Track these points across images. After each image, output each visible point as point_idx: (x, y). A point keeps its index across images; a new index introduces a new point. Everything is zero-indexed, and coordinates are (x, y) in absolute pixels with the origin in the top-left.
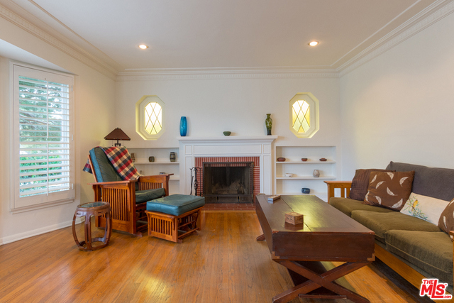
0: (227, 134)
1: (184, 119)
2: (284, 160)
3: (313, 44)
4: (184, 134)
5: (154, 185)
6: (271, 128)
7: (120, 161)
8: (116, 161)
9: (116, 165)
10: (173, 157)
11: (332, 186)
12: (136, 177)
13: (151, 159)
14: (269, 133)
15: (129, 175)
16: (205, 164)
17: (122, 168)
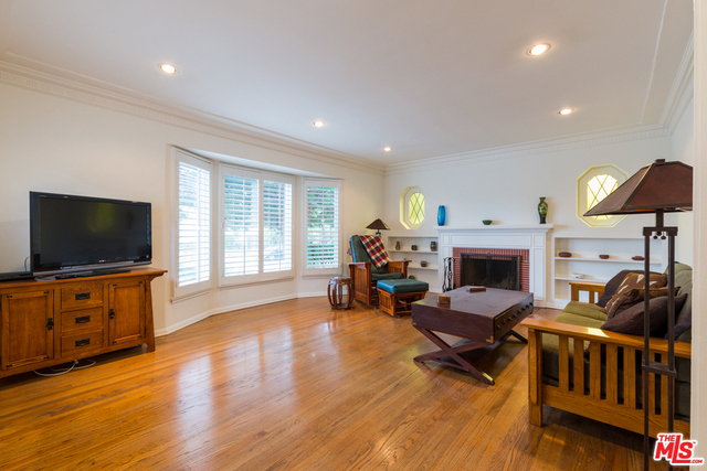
0: (488, 223)
1: (442, 208)
2: (569, 255)
3: (566, 112)
4: (442, 223)
5: (396, 270)
6: (545, 215)
7: (373, 247)
8: (369, 247)
9: (368, 250)
10: (434, 246)
11: (576, 288)
12: (384, 261)
13: (414, 248)
14: (543, 221)
15: (378, 259)
16: (463, 255)
17: (374, 253)
